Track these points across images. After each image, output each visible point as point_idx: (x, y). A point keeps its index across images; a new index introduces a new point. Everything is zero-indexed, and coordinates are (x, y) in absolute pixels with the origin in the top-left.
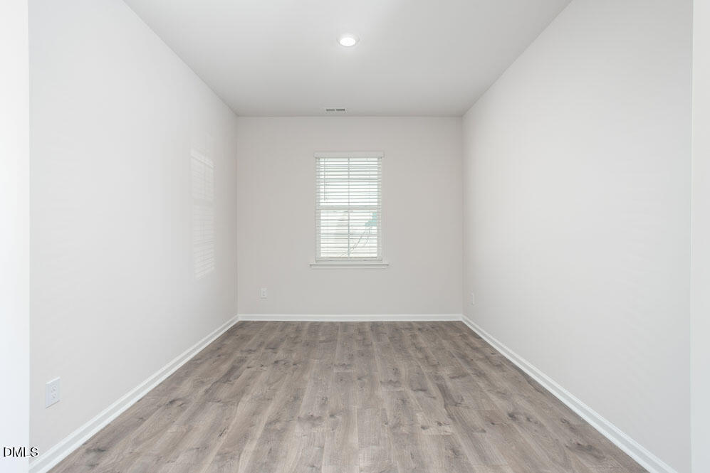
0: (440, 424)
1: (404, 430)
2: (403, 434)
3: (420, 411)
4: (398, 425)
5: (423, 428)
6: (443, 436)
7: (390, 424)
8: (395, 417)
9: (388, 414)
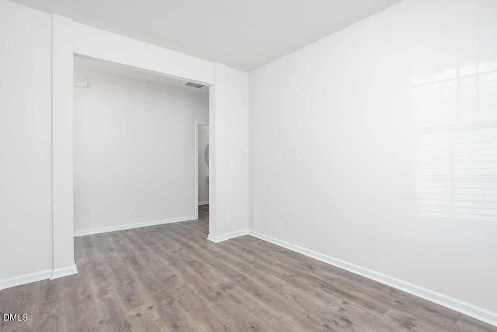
0: (138, 315)
1: (165, 302)
2: (164, 299)
3: (157, 321)
4: (171, 303)
5: (151, 307)
6: (136, 306)
7: (177, 302)
8: (175, 308)
9: (182, 309)
